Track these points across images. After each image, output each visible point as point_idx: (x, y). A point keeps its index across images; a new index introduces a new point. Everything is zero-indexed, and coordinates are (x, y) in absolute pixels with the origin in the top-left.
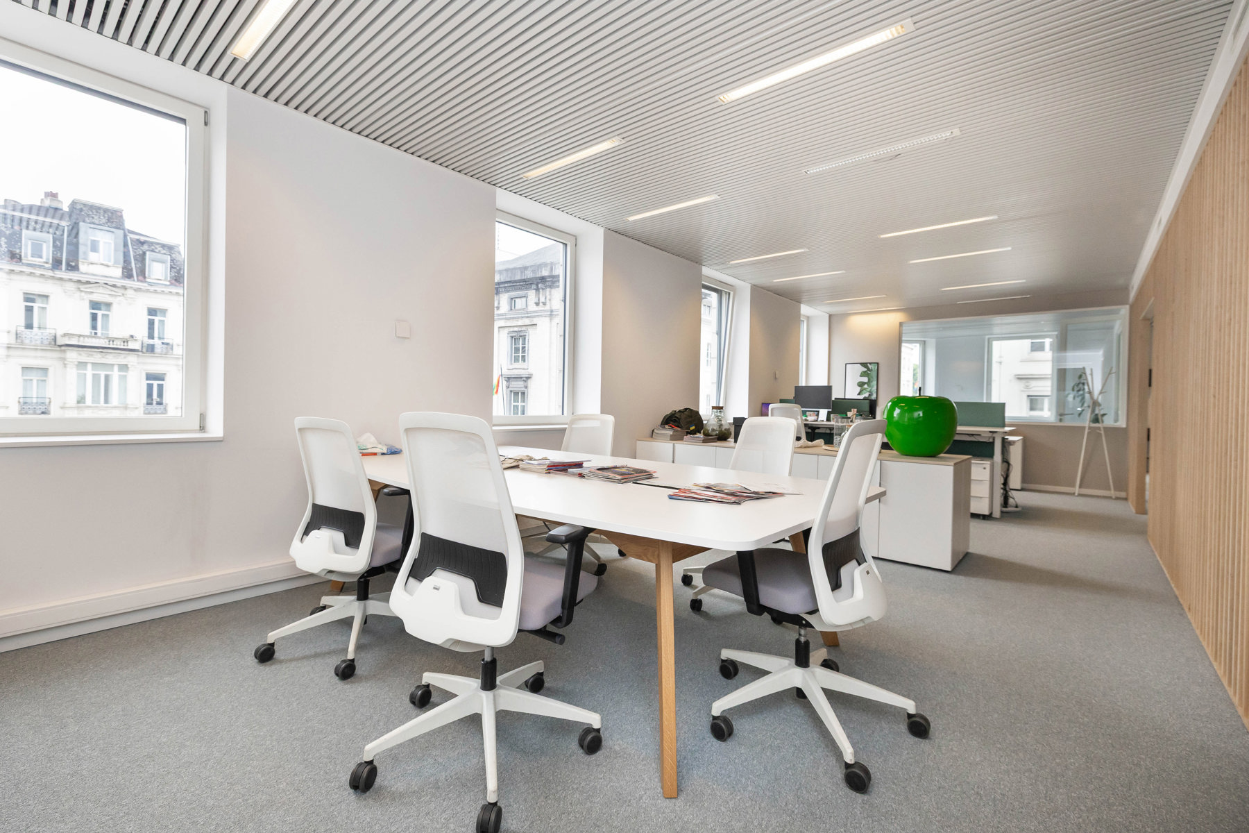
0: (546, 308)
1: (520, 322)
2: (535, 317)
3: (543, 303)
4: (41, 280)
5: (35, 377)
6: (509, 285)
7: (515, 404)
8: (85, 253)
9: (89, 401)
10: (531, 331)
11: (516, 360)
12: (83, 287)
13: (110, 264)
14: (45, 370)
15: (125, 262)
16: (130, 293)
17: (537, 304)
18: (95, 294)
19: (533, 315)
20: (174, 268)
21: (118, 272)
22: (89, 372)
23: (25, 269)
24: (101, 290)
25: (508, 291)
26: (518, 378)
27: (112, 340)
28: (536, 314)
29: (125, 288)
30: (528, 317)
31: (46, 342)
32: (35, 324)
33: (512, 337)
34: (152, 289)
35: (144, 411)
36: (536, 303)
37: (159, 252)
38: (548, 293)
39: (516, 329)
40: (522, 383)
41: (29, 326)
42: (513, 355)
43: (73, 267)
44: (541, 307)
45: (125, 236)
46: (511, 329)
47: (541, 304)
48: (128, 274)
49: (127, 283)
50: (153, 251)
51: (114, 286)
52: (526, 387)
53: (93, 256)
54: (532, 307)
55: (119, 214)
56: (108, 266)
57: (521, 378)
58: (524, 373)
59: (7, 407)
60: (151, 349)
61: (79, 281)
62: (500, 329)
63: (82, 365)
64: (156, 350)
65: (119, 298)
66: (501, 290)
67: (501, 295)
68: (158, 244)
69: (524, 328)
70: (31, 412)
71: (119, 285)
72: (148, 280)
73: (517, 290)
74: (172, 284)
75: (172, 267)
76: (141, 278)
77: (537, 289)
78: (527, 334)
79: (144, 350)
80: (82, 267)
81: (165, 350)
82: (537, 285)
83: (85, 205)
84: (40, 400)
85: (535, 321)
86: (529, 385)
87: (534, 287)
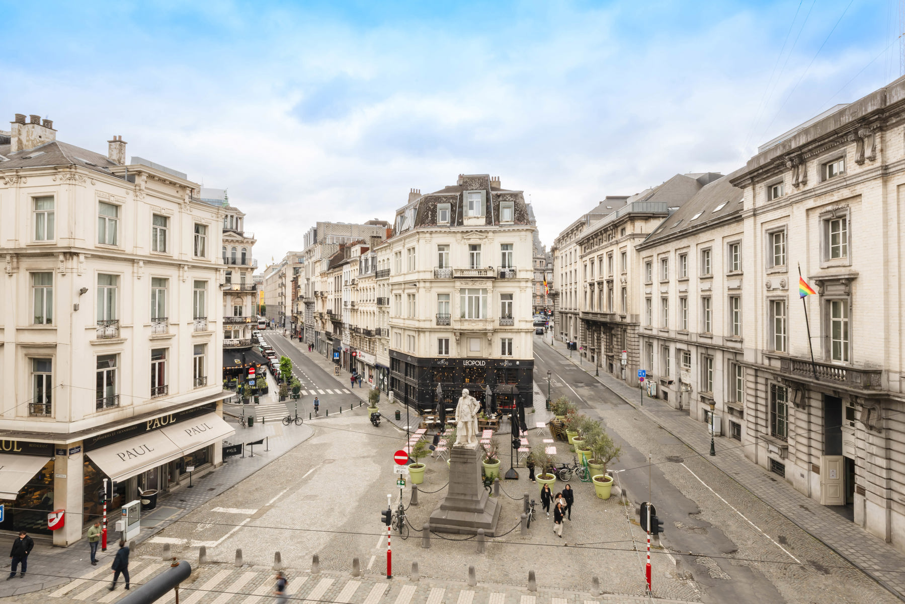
0: (875, 166)
1: (836, 197)
2: (858, 183)
3: (870, 157)
4: (446, 235)
5: (443, 300)
6: (813, 146)
7: (834, 317)
8: (466, 212)
9: (467, 317)
10: (854, 206)
11: (835, 254)
12: (465, 236)
13: (479, 216)
14: (448, 295)
15: (487, 213)
16: (491, 234)
17: (860, 162)
18: (471, 240)
19: (854, 180)
20: (517, 210)
21: (483, 221)
22: (467, 296)
23: (438, 229)
24: (474, 236)
25: (817, 156)
26: (835, 281)
27: (480, 271)
28: (859, 179)
29: (487, 232)
30: (847, 186)
31: (447, 277)
32: (444, 265)
33: (827, 220)
34: (502, 229)
35: (500, 324)
36: (857, 162)
37: (509, 201)
38: (878, 140)
39: (830, 208)
40: (843, 288)
41: (441, 266)
42: (831, 246)
43: (461, 224)
44: (868, 166)
45: (488, 193)
46: (824, 210)
47: (867, 160)
48: (489, 222)
49: (489, 228)
50: (505, 201)
51: (481, 232)
52: (849, 294)
53: (471, 213)
54: (853, 169)
55: (486, 178)
56: (478, 218)
57: (839, 280)
58: (843, 272)
59: (431, 320)
60: (503, 275)
61: (462, 232)
62: (810, 212)
63: (462, 290)
64: (507, 276)
65: (484, 240)
66: (807, 156)
67: (808, 164)
68: (508, 194)
69: (842, 205)
70: (442, 323)
71: (483, 230)
72: (501, 223)
73: (828, 150)
74: (515, 223)
75: (515, 210)
76: (497, 223)
77: (860, 140)
78: (848, 213)
79: (499, 277)
80: (465, 222)
81: (511, 276)
82: (856, 132)
83: (469, 178)
84: (446, 316)
85: (858, 189)
86: (854, 291)
87: (851, 137)
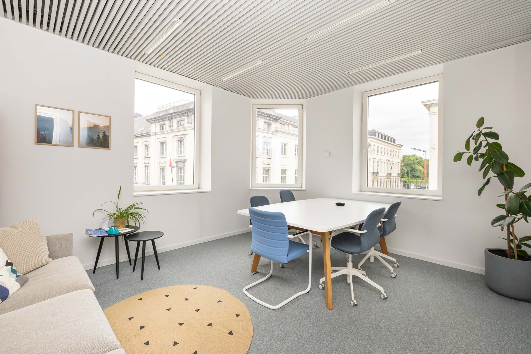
0: (192, 126)
1: (181, 133)
2: (187, 130)
3: (190, 122)
6: (175, 114)
7: (180, 174)
10: (186, 136)
11: (181, 152)
25: (176, 118)
26: (180, 161)
28: (188, 128)
30: (184, 130)
33: (179, 141)
36: (187, 123)
38: (193, 117)
39: (180, 137)
40: (183, 164)
42: (180, 150)
44: (190, 125)
46: (178, 137)
47: (190, 123)
54: (186, 125)
57: (181, 161)
58: (183, 159)
62: (174, 137)
66: (173, 117)
67: (174, 120)
69: (183, 136)
73: (180, 117)
77: (188, 116)
78: (184, 139)
85: (188, 132)
86: (185, 165)
87: (186, 114)
